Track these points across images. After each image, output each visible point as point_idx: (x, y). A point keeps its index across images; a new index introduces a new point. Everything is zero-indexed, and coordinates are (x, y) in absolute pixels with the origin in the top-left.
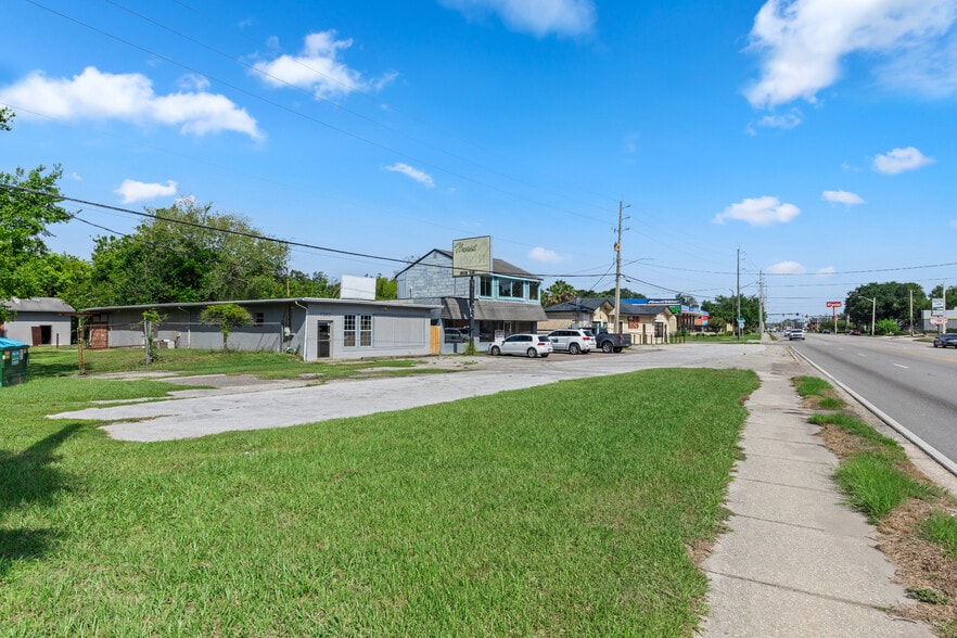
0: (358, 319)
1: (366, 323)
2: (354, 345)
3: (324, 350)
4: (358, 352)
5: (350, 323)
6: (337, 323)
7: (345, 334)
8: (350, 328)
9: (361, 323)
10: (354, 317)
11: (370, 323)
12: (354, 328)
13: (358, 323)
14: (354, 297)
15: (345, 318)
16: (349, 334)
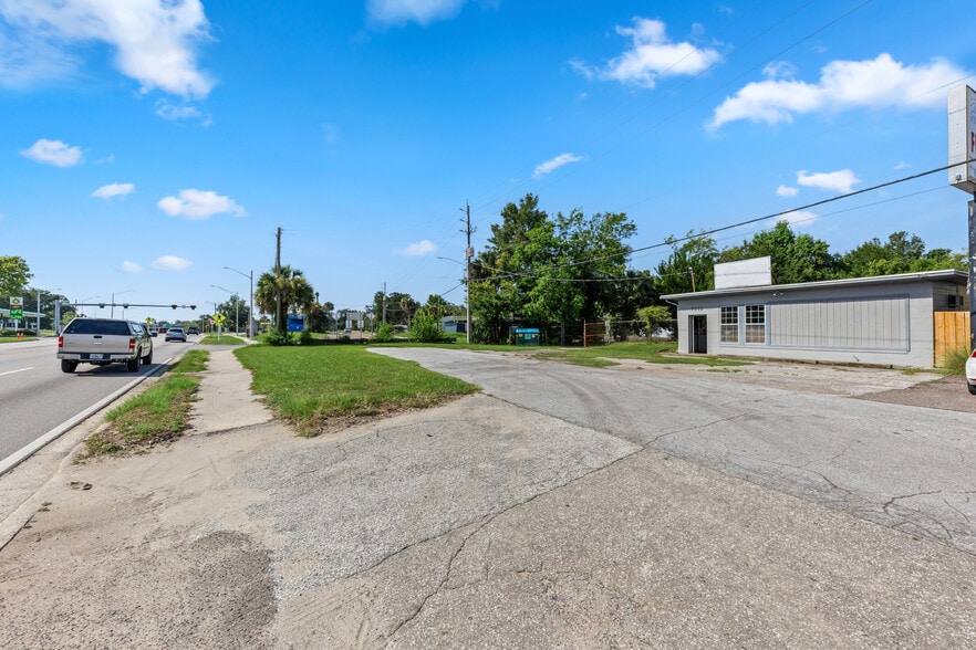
0: (742, 311)
1: (756, 316)
2: (736, 340)
3: (699, 344)
4: (741, 348)
5: (729, 315)
6: (713, 315)
7: (723, 328)
8: (729, 321)
9: (748, 315)
10: (735, 309)
11: (762, 314)
12: (736, 321)
13: (741, 315)
14: (735, 285)
15: (723, 310)
16: (729, 328)
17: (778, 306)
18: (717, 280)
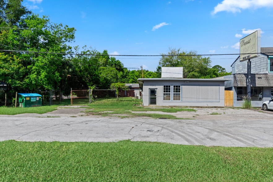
0: (172, 88)
1: (177, 89)
2: (169, 99)
3: (153, 101)
4: (172, 103)
5: (167, 89)
6: (160, 89)
7: (164, 94)
8: (167, 91)
9: (174, 89)
10: (169, 87)
11: (179, 89)
12: (169, 91)
13: (172, 89)
14: (169, 77)
15: (164, 86)
16: (167, 94)
17: (185, 86)
18: (162, 74)
